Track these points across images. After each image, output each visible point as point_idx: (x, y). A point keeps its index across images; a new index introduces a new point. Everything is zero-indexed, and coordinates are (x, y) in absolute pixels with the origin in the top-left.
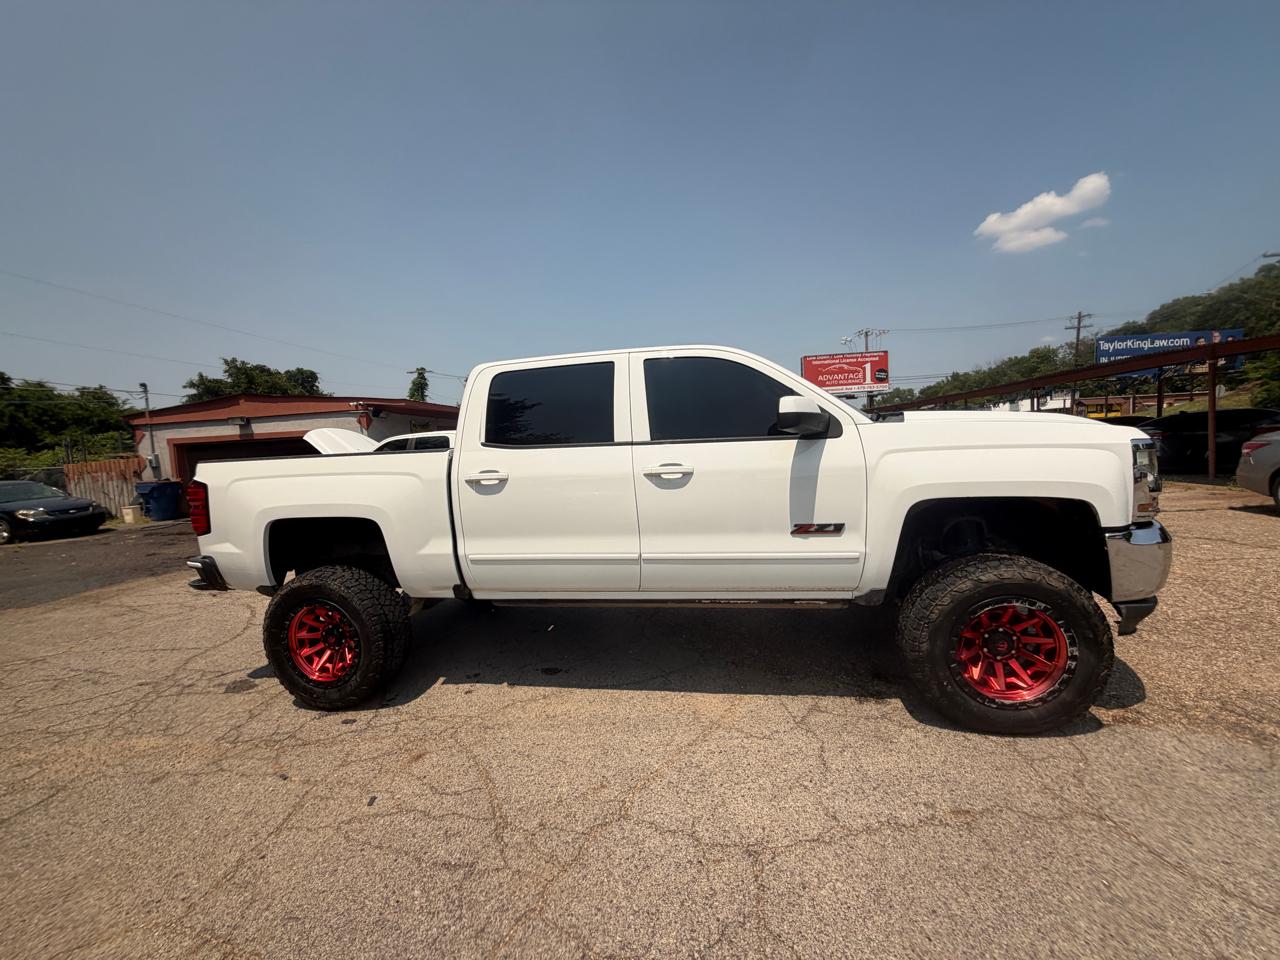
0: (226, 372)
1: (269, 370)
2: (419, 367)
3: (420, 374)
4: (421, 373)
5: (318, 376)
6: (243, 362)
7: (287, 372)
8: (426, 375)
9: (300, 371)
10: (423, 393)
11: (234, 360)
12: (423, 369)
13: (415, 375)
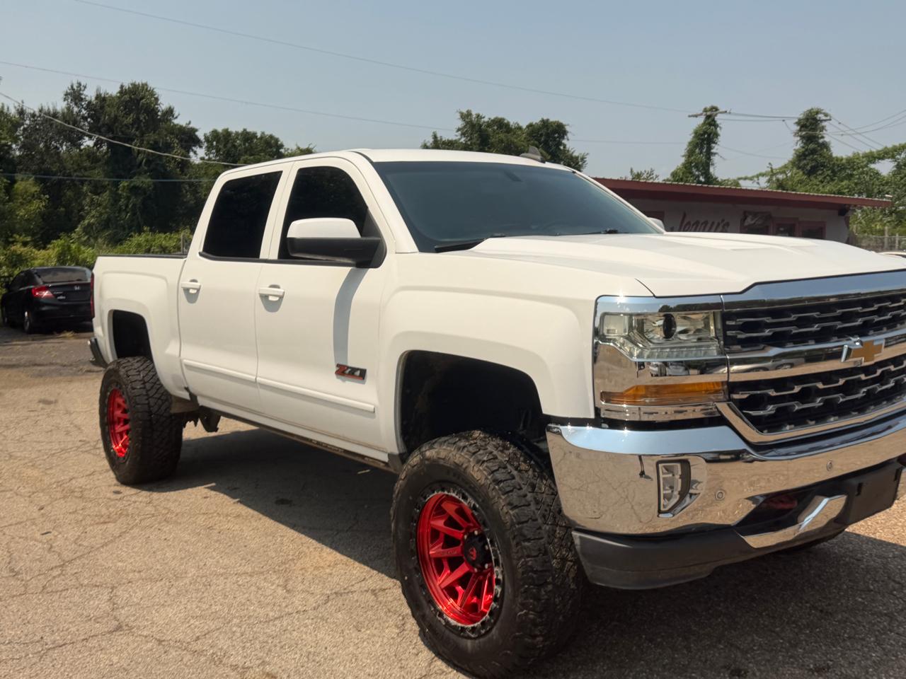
0: (459, 130)
1: (507, 125)
2: (708, 106)
3: (708, 117)
4: (710, 118)
5: (567, 128)
6: (478, 116)
7: (530, 125)
8: (719, 119)
9: (545, 123)
10: (709, 148)
11: (469, 114)
12: (715, 109)
13: (701, 120)
